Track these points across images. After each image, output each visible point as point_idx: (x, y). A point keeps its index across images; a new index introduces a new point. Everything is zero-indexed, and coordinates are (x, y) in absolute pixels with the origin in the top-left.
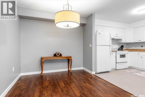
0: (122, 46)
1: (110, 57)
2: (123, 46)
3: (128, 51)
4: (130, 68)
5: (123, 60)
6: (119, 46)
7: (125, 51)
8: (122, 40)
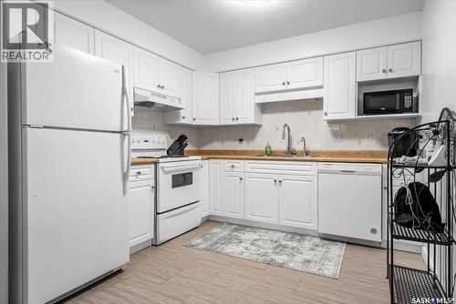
0: (182, 139)
1: (125, 193)
2: (186, 138)
3: (200, 157)
4: (209, 221)
5: (184, 194)
6: (172, 137)
7: (191, 158)
8: (182, 113)
